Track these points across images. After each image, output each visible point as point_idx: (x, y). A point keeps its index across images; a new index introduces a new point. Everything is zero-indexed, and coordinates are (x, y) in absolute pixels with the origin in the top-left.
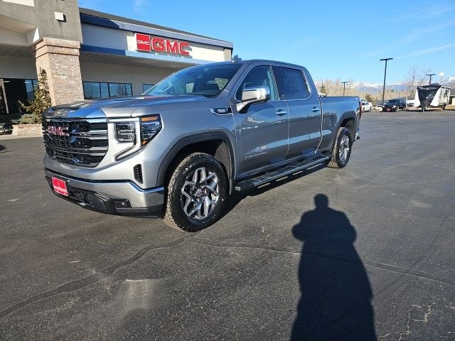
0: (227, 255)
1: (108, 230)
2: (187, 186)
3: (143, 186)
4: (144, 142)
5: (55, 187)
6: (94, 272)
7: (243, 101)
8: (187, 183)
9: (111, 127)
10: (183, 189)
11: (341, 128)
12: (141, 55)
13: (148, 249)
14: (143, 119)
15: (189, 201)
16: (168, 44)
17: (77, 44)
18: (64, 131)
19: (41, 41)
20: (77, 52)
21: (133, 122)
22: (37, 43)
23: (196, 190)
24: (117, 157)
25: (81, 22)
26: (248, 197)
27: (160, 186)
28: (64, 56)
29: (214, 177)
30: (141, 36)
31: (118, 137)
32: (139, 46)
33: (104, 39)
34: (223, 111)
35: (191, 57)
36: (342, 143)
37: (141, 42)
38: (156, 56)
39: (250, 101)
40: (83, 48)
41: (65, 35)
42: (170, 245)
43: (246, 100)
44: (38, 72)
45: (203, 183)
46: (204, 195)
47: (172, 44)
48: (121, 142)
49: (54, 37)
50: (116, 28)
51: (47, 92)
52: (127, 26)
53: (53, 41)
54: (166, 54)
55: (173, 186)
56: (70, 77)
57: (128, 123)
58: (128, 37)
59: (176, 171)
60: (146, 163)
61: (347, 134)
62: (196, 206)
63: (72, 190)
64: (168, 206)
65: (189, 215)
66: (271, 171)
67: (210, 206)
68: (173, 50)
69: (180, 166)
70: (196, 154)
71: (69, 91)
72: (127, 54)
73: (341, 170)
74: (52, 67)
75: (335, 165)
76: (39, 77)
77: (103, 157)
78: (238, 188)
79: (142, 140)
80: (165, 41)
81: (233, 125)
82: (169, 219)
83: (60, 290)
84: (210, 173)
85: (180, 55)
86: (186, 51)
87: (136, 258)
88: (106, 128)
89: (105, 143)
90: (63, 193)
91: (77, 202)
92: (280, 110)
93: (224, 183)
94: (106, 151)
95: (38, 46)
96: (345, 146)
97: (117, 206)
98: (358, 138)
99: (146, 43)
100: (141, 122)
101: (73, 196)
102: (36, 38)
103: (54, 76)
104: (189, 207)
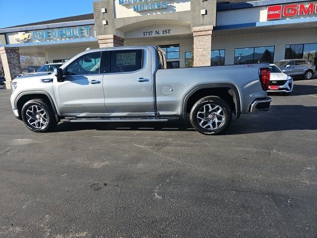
12: (271, 23)
16: (302, 7)
17: (211, 27)
20: (211, 32)
32: (270, 17)
38: (288, 21)
41: (205, 23)
47: (307, 6)
49: (199, 26)
50: (251, 6)
52: (260, 2)
53: (197, 29)
54: (299, 17)
56: (204, 49)
58: (261, 11)
68: (306, 12)
72: (257, 25)
74: (195, 44)
80: (299, 6)
85: (316, 15)
99: (276, 12)
103: (195, 50)
104: (32, 121)
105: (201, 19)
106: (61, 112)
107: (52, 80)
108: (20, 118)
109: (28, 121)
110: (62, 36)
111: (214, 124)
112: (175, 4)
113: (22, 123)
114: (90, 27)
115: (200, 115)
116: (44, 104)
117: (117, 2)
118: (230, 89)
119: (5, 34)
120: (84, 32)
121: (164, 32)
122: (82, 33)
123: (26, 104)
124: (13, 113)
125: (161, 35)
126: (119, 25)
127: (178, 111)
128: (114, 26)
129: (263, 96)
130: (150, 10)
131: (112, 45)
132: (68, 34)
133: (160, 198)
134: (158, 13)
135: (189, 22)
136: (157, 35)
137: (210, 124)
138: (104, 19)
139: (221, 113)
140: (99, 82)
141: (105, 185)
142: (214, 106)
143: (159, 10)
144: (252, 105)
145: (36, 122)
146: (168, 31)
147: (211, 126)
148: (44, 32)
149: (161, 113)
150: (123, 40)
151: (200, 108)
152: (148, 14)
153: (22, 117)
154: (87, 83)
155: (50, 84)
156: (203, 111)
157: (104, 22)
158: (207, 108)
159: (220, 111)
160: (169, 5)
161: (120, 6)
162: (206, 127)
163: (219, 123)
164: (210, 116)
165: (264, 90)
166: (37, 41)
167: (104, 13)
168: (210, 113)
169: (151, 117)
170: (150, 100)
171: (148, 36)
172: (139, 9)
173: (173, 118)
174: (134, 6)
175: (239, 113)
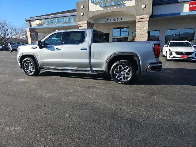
12: (191, 13)
17: (148, 16)
20: (148, 19)
27: (20, 63)
28: (142, 22)
30: (192, 2)
37: (192, 6)
41: (144, 13)
49: (140, 15)
50: (177, 2)
56: (143, 30)
58: (185, 5)
72: (181, 14)
92: (57, 48)
99: (195, 5)
103: (137, 30)
104: (27, 69)
105: (142, 11)
106: (41, 66)
107: (37, 48)
108: (21, 67)
109: (25, 69)
110: (59, 22)
111: (124, 77)
112: (125, 2)
113: (22, 70)
114: (75, 17)
115: (116, 71)
116: (33, 60)
117: (90, 2)
118: (134, 56)
119: (30, 21)
120: (71, 19)
121: (118, 19)
122: (70, 20)
123: (24, 60)
124: (18, 65)
125: (117, 21)
126: (91, 15)
127: (103, 68)
128: (87, 16)
129: (155, 61)
130: (109, 6)
131: (86, 27)
132: (62, 21)
133: (68, 116)
134: (115, 8)
135: (134, 13)
136: (114, 21)
137: (122, 77)
138: (82, 12)
139: (129, 71)
140: (60, 50)
141: (45, 106)
142: (125, 67)
143: (115, 5)
144: (149, 67)
145: (29, 70)
146: (121, 19)
147: (123, 79)
148: (50, 20)
149: (94, 69)
150: (93, 25)
151: (116, 67)
152: (108, 8)
153: (22, 67)
154: (54, 50)
155: (36, 50)
156: (118, 69)
157: (82, 14)
158: (120, 67)
159: (128, 70)
160: (122, 2)
161: (92, 4)
162: (120, 79)
163: (127, 78)
164: (122, 73)
165: (156, 58)
166: (46, 25)
167: (82, 8)
168: (122, 71)
169: (88, 71)
170: (87, 61)
171: (108, 22)
172: (103, 5)
173: (100, 72)
174: (100, 4)
175: (140, 72)
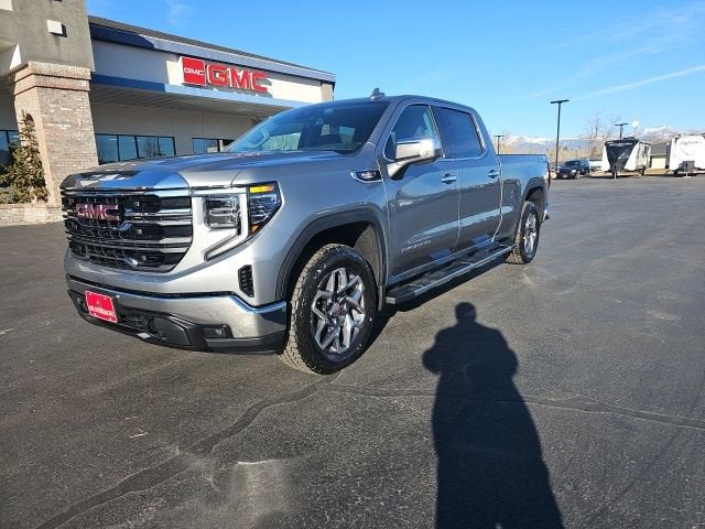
0: (394, 410)
1: (182, 377)
2: (320, 300)
3: (254, 301)
4: (255, 228)
5: (91, 308)
6: (178, 452)
7: (397, 161)
8: (319, 294)
9: (197, 204)
10: (314, 305)
11: (526, 203)
12: (190, 91)
13: (260, 407)
14: (253, 190)
15: (322, 323)
16: (234, 74)
17: (86, 72)
18: (109, 212)
19: (24, 66)
20: (85, 85)
21: (236, 196)
22: (18, 71)
23: (331, 305)
24: (207, 254)
25: (93, 38)
26: (399, 313)
27: (281, 301)
28: (64, 92)
29: (357, 283)
30: (190, 61)
31: (208, 220)
32: (187, 76)
33: (128, 65)
34: (369, 176)
35: (270, 96)
36: (527, 225)
37: (191, 71)
38: (215, 94)
39: (408, 161)
40: (95, 79)
41: (65, 58)
42: (296, 397)
43: (403, 159)
44: (19, 118)
45: (341, 295)
46: (342, 313)
47: (241, 74)
48: (214, 229)
49: (47, 60)
50: (149, 47)
51: (34, 152)
52: (167, 45)
53: (44, 67)
54: (230, 90)
55: (300, 300)
56: (74, 126)
57: (227, 196)
58: (168, 62)
59: (304, 274)
60: (259, 263)
61: (535, 212)
62: (332, 332)
63: (125, 312)
64: (292, 333)
65: (323, 347)
66: (433, 271)
67: (353, 330)
68: (241, 84)
69: (309, 266)
70: (331, 246)
71: (72, 149)
72: (168, 90)
73: (527, 267)
74: (44, 109)
75: (518, 259)
76: (21, 127)
77: (184, 254)
78: (391, 300)
79: (250, 226)
80: (229, 69)
81: (383, 197)
82: (292, 355)
83: (124, 488)
84: (351, 277)
85: (254, 92)
86: (263, 86)
87: (245, 422)
88: (190, 206)
89: (187, 231)
90: (108, 317)
91: (133, 332)
92: (447, 175)
93: (371, 293)
94: (188, 245)
95: (18, 76)
96: (531, 230)
97: (207, 337)
98: (547, 218)
99: (198, 72)
100: (249, 194)
101: (124, 322)
102: (16, 61)
103: (47, 124)
105: (52, 44)
135: (12, 44)
